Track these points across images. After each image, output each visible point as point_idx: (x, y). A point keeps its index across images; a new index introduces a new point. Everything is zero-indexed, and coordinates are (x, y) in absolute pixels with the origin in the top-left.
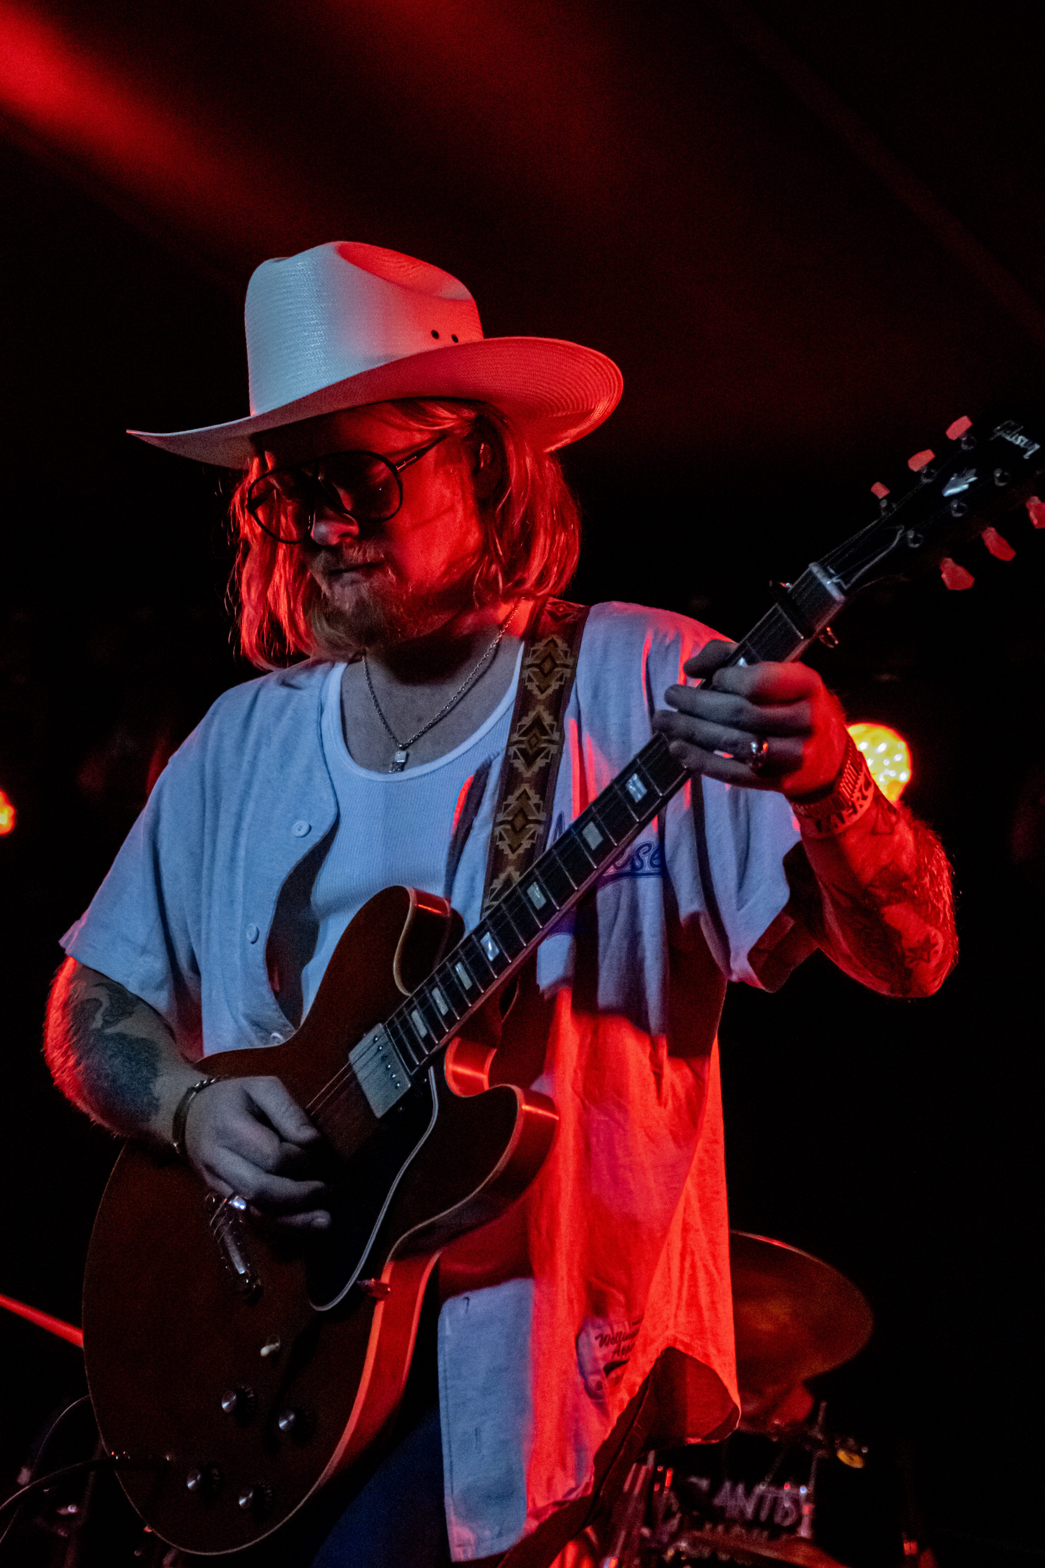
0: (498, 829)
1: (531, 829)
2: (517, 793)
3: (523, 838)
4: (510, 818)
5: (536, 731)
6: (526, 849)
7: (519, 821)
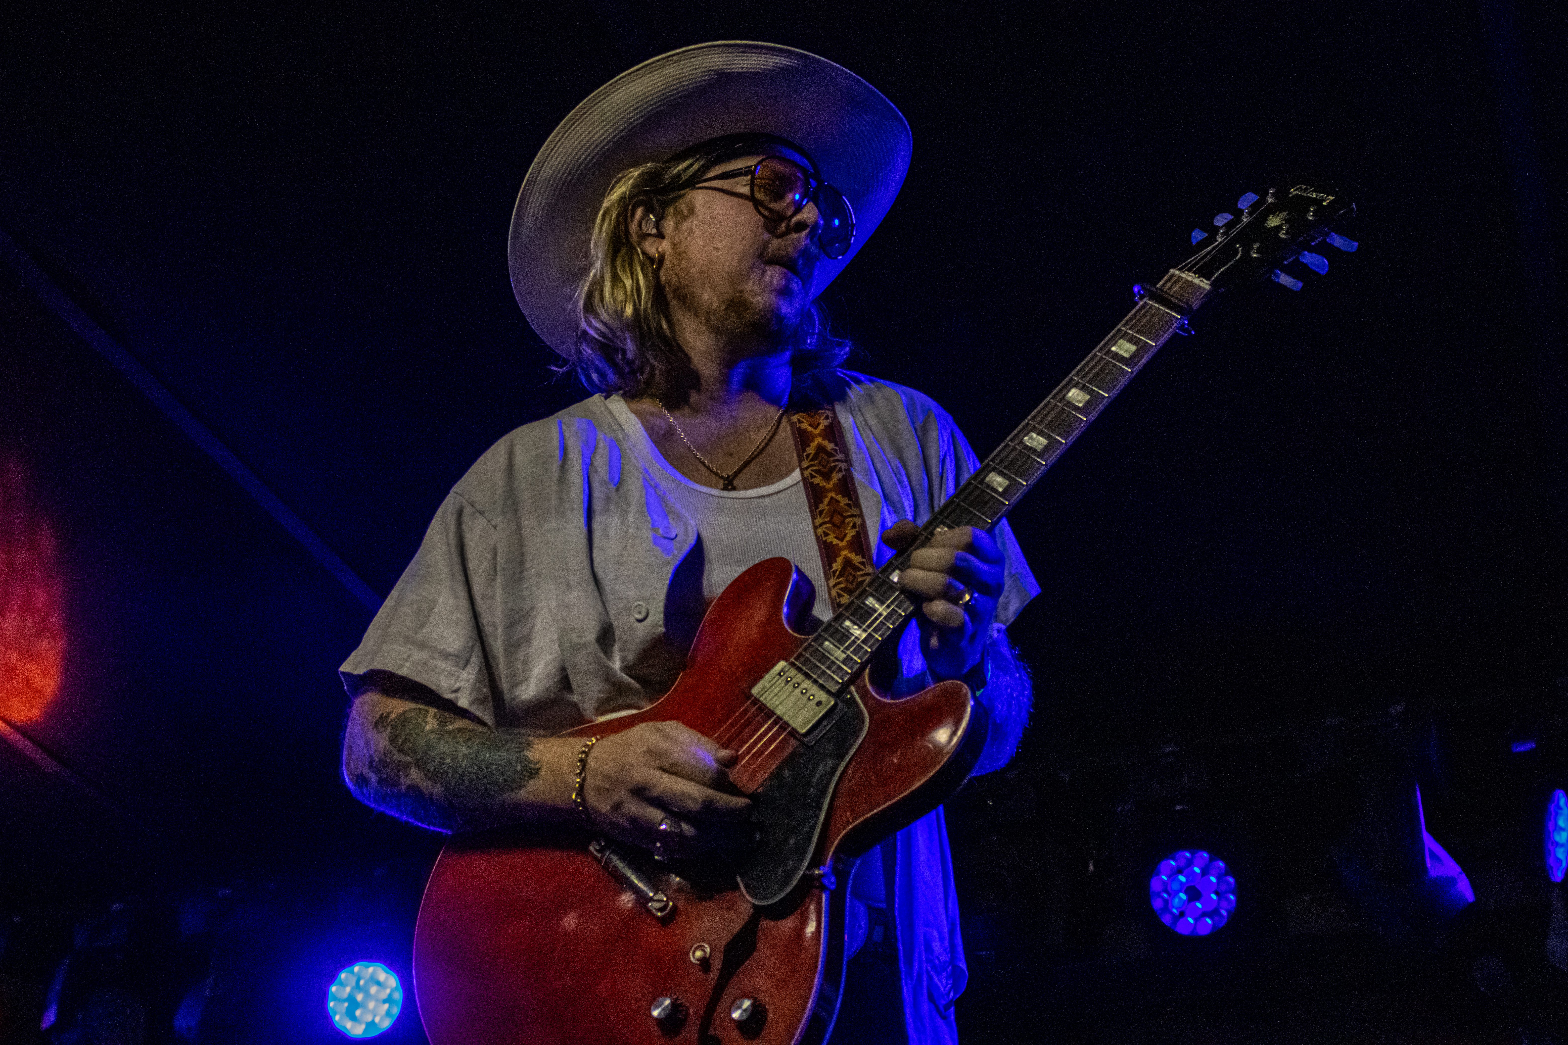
0: (820, 531)
1: (850, 522)
2: (826, 501)
3: (845, 529)
4: (828, 519)
5: (822, 455)
6: (853, 537)
7: (837, 519)
